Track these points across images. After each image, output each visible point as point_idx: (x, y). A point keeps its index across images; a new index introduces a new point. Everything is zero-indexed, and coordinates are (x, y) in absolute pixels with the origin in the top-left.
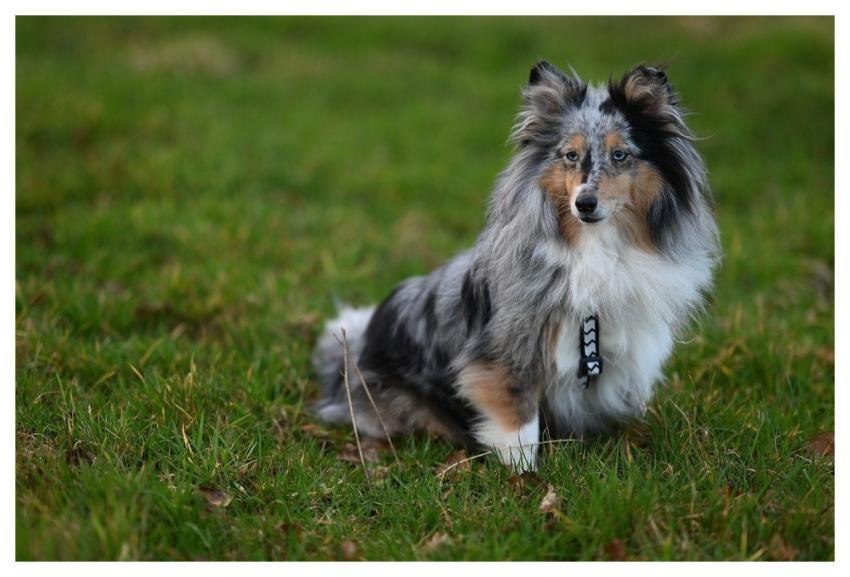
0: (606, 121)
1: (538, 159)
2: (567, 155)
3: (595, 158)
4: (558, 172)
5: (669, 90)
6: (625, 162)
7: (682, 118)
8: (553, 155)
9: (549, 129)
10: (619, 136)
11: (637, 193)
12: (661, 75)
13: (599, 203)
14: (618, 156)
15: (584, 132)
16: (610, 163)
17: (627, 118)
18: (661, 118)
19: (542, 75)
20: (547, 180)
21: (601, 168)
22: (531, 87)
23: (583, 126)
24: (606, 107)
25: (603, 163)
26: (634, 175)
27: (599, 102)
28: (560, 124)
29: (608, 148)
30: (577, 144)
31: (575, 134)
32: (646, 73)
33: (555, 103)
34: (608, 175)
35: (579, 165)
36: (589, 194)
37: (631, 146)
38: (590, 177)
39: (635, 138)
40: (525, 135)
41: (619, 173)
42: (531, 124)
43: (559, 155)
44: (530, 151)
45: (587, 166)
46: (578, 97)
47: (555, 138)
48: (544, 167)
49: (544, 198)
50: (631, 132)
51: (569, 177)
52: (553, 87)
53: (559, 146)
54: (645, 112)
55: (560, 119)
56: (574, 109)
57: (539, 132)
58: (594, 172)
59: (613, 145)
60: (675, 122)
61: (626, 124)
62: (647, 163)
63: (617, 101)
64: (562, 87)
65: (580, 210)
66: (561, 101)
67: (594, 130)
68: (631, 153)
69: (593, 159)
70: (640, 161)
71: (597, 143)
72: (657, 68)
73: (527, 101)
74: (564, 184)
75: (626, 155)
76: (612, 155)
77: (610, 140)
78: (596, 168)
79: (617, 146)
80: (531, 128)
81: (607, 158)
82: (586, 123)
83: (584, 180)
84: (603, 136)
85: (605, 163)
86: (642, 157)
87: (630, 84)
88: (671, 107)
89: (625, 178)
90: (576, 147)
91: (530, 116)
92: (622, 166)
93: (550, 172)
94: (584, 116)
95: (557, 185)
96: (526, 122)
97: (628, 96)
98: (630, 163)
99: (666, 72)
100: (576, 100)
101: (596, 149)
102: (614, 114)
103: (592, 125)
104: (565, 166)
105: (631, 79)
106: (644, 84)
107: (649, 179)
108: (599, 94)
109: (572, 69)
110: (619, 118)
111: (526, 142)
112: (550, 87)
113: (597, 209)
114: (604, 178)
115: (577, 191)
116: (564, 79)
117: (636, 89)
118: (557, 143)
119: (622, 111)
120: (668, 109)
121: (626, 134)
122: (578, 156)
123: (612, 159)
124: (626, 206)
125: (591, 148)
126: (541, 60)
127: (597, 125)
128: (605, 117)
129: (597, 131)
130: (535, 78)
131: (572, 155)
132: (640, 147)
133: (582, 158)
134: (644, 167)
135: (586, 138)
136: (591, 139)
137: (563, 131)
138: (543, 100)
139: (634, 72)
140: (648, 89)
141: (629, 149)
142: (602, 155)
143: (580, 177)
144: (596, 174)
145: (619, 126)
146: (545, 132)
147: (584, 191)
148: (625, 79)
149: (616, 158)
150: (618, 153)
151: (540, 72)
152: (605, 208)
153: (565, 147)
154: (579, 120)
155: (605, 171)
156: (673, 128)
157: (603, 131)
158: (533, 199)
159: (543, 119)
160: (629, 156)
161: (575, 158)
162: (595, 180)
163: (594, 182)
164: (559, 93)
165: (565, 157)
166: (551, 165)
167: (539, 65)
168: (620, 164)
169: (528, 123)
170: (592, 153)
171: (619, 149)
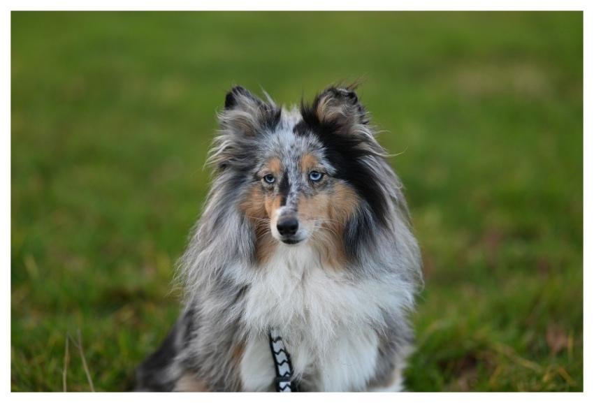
0: (300, 143)
1: (236, 182)
2: (264, 178)
3: (292, 180)
4: (256, 195)
5: (360, 110)
6: (321, 182)
7: (374, 136)
8: (250, 178)
9: (245, 153)
10: (314, 157)
11: (334, 212)
12: (352, 95)
13: (300, 225)
14: (315, 176)
15: (280, 155)
16: (307, 184)
17: (320, 140)
18: (353, 137)
19: (237, 100)
20: (246, 204)
21: (299, 190)
22: (227, 112)
23: (278, 149)
24: (300, 130)
25: (301, 185)
26: (331, 194)
27: (292, 125)
28: (255, 148)
29: (304, 169)
30: (274, 167)
31: (270, 158)
32: (338, 95)
33: (250, 126)
34: (306, 196)
35: (276, 188)
36: (290, 216)
37: (326, 166)
38: (289, 199)
39: (330, 158)
40: (222, 159)
41: (316, 194)
42: (227, 148)
43: (257, 178)
44: (228, 175)
45: (285, 188)
46: (272, 121)
47: (252, 162)
48: (243, 190)
49: (242, 221)
50: (326, 152)
51: (267, 200)
52: (248, 110)
53: (256, 170)
54: (338, 132)
55: (256, 143)
56: (269, 132)
57: (235, 156)
58: (292, 194)
59: (309, 165)
60: (366, 140)
61: (320, 145)
62: (342, 181)
63: (310, 123)
64: (257, 111)
65: (281, 233)
66: (256, 125)
67: (289, 152)
68: (327, 173)
69: (290, 180)
70: (335, 180)
71: (294, 164)
72: (347, 89)
73: (223, 126)
74: (264, 206)
75: (323, 174)
76: (309, 176)
77: (306, 161)
78: (293, 189)
79: (313, 167)
80: (228, 151)
81: (304, 179)
82: (281, 146)
83: (283, 203)
84: (299, 158)
85: (303, 185)
86: (337, 176)
87: (322, 106)
88: (362, 126)
89: (322, 198)
90: (273, 170)
91: (225, 140)
92: (319, 186)
93: (249, 195)
94: (278, 139)
95: (256, 208)
96: (223, 146)
97: (321, 118)
98: (326, 183)
99: (356, 92)
100: (270, 124)
101: (292, 171)
102: (308, 136)
103: (287, 147)
104: (263, 188)
105: (323, 100)
106: (336, 105)
107: (346, 197)
108: (292, 117)
109: (266, 93)
110: (313, 139)
111: (223, 166)
112: (245, 111)
113: (299, 231)
114: (303, 199)
115: (277, 214)
116: (259, 103)
117: (328, 111)
118: (253, 167)
119: (315, 132)
120: (359, 129)
121: (320, 155)
122: (276, 179)
123: (309, 180)
124: (324, 225)
125: (287, 169)
126: (235, 86)
127: (292, 147)
128: (299, 139)
129: (293, 153)
130: (230, 102)
131: (269, 177)
132: (335, 167)
133: (279, 181)
134: (340, 187)
135: (282, 160)
136: (287, 162)
137: (259, 155)
138: (238, 124)
139: (325, 94)
140: (340, 110)
141: (325, 169)
142: (299, 177)
143: (278, 200)
144: (295, 196)
145: (313, 147)
146: (241, 156)
147: (284, 214)
148: (317, 101)
149: (312, 178)
150: (315, 173)
151: (236, 98)
152: (306, 229)
153: (262, 170)
154: (274, 144)
155: (303, 192)
156: (365, 146)
157: (298, 153)
158: (232, 224)
159: (239, 143)
160: (325, 176)
161: (273, 181)
162: (294, 202)
163: (293, 204)
164: (254, 117)
165: (262, 180)
166: (249, 188)
167: (234, 90)
168: (317, 184)
169: (225, 147)
170: (289, 175)
171: (315, 169)
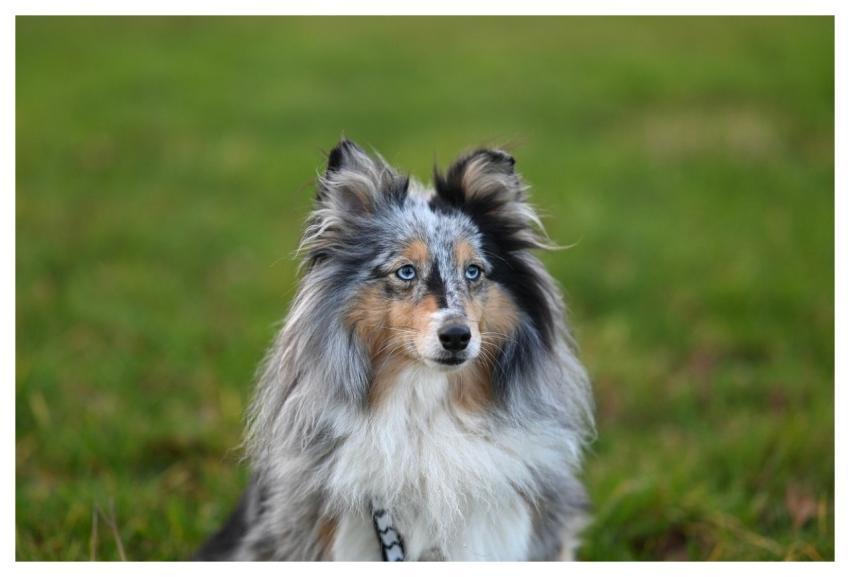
0: (448, 225)
1: (340, 281)
2: (396, 272)
3: (444, 272)
4: (374, 299)
6: (478, 283)
8: (365, 274)
9: (357, 238)
10: (470, 245)
12: (512, 160)
14: (472, 273)
15: (423, 238)
16: (464, 282)
17: (475, 220)
18: (510, 221)
19: (346, 158)
20: (357, 313)
21: (458, 289)
22: (333, 176)
23: (419, 230)
24: (439, 206)
25: (458, 282)
26: (484, 300)
28: (376, 230)
29: (461, 262)
31: (408, 242)
32: (496, 159)
33: (370, 198)
34: (467, 297)
35: (420, 287)
36: (458, 322)
37: (481, 259)
38: (449, 300)
40: (322, 244)
41: (473, 297)
43: (378, 273)
44: (328, 270)
45: (436, 285)
46: (397, 193)
47: (369, 250)
48: (351, 292)
49: (350, 339)
50: (483, 240)
51: (397, 308)
52: (364, 173)
53: (377, 262)
55: (378, 223)
56: (396, 209)
57: (343, 240)
58: (451, 294)
59: (467, 257)
61: (475, 229)
63: (452, 198)
66: (376, 194)
67: (436, 236)
68: (484, 271)
69: (442, 275)
70: (489, 282)
72: (509, 151)
73: (321, 196)
74: (387, 316)
75: (480, 271)
76: (465, 271)
77: (462, 250)
78: (450, 287)
79: (471, 259)
80: (329, 234)
81: (460, 277)
82: (423, 227)
84: (451, 245)
85: (460, 283)
86: (491, 277)
87: (473, 171)
89: (478, 305)
90: (414, 258)
91: (331, 214)
92: (475, 288)
94: (414, 214)
95: (374, 319)
96: (324, 225)
97: (470, 191)
98: (481, 285)
100: (397, 196)
101: (444, 262)
103: (431, 230)
104: (391, 289)
105: (472, 165)
106: (494, 172)
107: (500, 308)
109: (379, 155)
110: (466, 221)
111: (319, 257)
112: (361, 173)
113: (470, 345)
114: (467, 302)
117: (477, 179)
118: (374, 255)
119: (465, 211)
121: (476, 242)
122: (418, 273)
123: (465, 277)
125: (436, 259)
126: (343, 139)
127: (438, 229)
128: (445, 219)
129: (441, 237)
130: (336, 161)
131: (406, 271)
132: (493, 264)
133: (425, 275)
134: (495, 292)
135: (428, 245)
136: (435, 249)
137: (385, 240)
138: (347, 193)
139: (475, 157)
141: (481, 264)
142: (454, 271)
143: (431, 301)
144: (455, 296)
145: (467, 231)
146: (351, 242)
147: (450, 318)
148: (460, 168)
149: (469, 276)
150: (472, 269)
151: (344, 153)
153: (393, 261)
154: (411, 224)
157: (449, 239)
159: (346, 221)
160: (482, 274)
161: (411, 277)
162: (458, 303)
163: (459, 306)
164: (376, 184)
165: (392, 276)
166: (362, 289)
167: (344, 145)
168: (473, 284)
169: (326, 227)
170: (440, 268)
171: (473, 262)
